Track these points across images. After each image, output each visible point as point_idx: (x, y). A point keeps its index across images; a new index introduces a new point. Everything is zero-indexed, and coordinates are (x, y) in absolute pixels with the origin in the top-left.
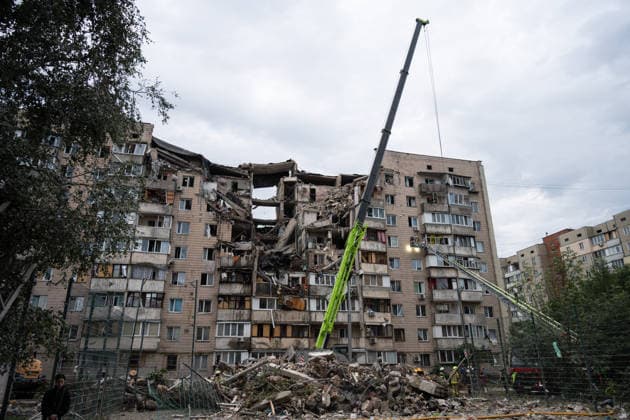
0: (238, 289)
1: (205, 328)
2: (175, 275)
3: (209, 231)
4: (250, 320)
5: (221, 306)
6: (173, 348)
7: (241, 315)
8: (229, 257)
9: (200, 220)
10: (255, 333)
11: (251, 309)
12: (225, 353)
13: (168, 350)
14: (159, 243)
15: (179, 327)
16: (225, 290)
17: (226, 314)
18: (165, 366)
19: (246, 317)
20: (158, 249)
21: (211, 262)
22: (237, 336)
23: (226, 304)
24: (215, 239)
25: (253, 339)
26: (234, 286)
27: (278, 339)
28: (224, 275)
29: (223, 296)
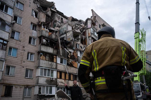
0: (50, 50)
1: (30, 69)
2: (13, 32)
3: (34, 14)
4: (56, 68)
5: (42, 57)
6: (10, 80)
7: (52, 65)
8: (46, 31)
9: (30, 6)
10: (59, 77)
11: (56, 62)
12: (44, 86)
13: (6, 82)
14: (7, 7)
15: (15, 67)
16: (44, 49)
17: (44, 63)
18: (3, 94)
19: (54, 67)
20: (6, 11)
21: (34, 32)
22: (50, 77)
23: (44, 57)
24: (37, 19)
25: (58, 79)
26: (48, 48)
27: (68, 81)
28: (44, 41)
29: (43, 52)
